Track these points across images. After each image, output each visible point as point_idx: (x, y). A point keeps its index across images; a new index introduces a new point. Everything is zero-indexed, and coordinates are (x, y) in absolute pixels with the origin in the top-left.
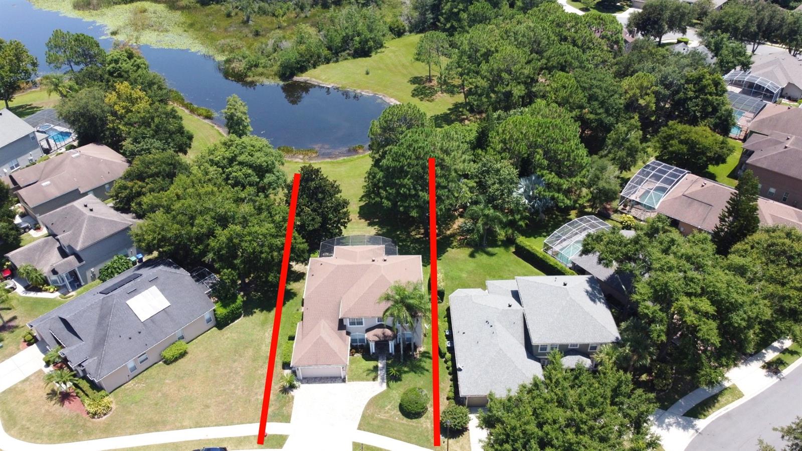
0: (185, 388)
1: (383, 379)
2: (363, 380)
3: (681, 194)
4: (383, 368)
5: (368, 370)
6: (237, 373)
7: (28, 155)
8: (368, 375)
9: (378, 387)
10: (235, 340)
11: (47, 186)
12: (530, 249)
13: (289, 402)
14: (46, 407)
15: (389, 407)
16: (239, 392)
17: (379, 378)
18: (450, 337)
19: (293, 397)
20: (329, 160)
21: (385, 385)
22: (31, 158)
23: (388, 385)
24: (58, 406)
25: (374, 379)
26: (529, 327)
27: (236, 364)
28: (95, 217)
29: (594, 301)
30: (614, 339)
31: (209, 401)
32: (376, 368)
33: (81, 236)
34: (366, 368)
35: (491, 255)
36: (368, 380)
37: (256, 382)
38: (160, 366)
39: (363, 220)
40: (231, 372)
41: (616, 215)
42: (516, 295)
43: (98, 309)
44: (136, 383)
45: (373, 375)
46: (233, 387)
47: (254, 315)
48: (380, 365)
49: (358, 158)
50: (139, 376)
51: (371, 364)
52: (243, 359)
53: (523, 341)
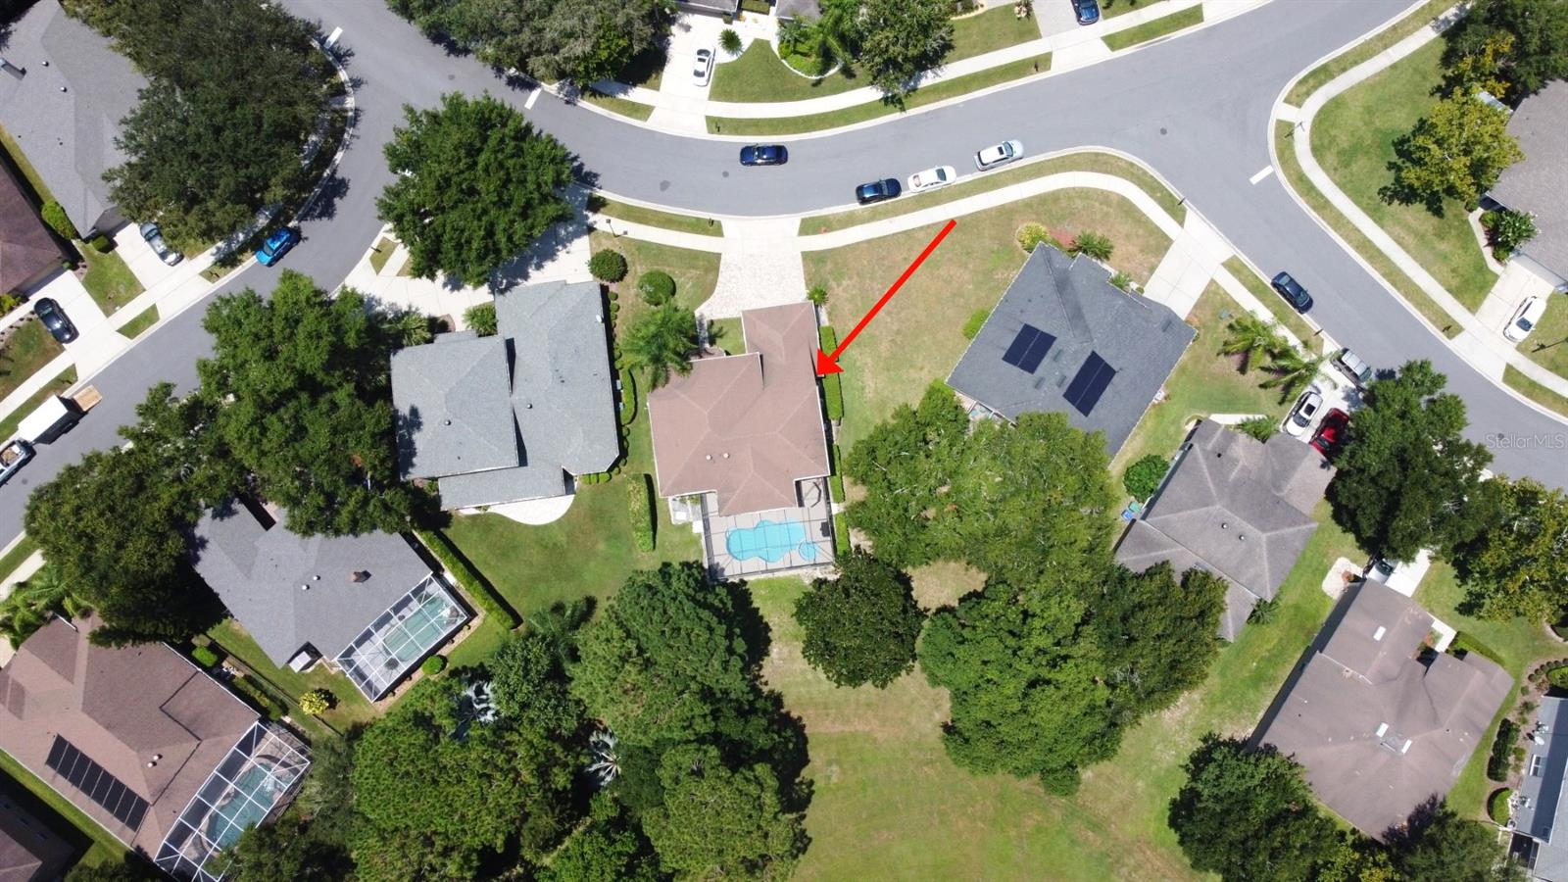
1: (701, 325)
2: (726, 321)
5: (721, 337)
8: (721, 329)
9: (706, 312)
10: (911, 366)
13: (811, 280)
15: (688, 286)
17: (706, 326)
18: (617, 397)
19: (807, 285)
21: (697, 317)
23: (694, 317)
25: (712, 323)
26: (506, 365)
27: (895, 328)
29: (414, 411)
30: (401, 353)
35: (558, 609)
36: (719, 321)
45: (715, 329)
52: (890, 338)
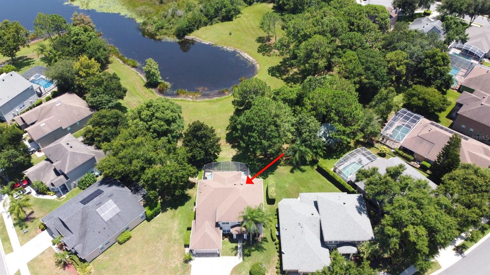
0: (131, 259)
1: (240, 255)
2: (229, 255)
3: (416, 135)
4: (240, 248)
5: (232, 249)
6: (159, 250)
7: (30, 99)
8: (232, 252)
9: (237, 260)
10: (157, 228)
11: (43, 126)
12: (326, 170)
13: (188, 268)
14: (56, 271)
15: (244, 273)
16: (161, 262)
17: (238, 254)
18: (278, 229)
19: (191, 266)
20: (207, 99)
21: (241, 258)
22: (31, 101)
23: (243, 258)
24: (62, 270)
25: (235, 255)
26: (323, 229)
27: (158, 244)
28: (73, 152)
29: (360, 213)
30: (370, 238)
31: (145, 268)
32: (237, 247)
33: (67, 165)
34: (231, 247)
35: (303, 171)
36: (232, 256)
37: (170, 256)
38: (116, 245)
39: (228, 144)
40: (156, 249)
41: (377, 144)
42: (316, 204)
43: (80, 214)
44: (104, 256)
45: (235, 252)
46: (157, 259)
47: (168, 212)
48: (239, 246)
49: (225, 98)
50: (105, 252)
51: (234, 245)
52: (162, 240)
53: (319, 236)
